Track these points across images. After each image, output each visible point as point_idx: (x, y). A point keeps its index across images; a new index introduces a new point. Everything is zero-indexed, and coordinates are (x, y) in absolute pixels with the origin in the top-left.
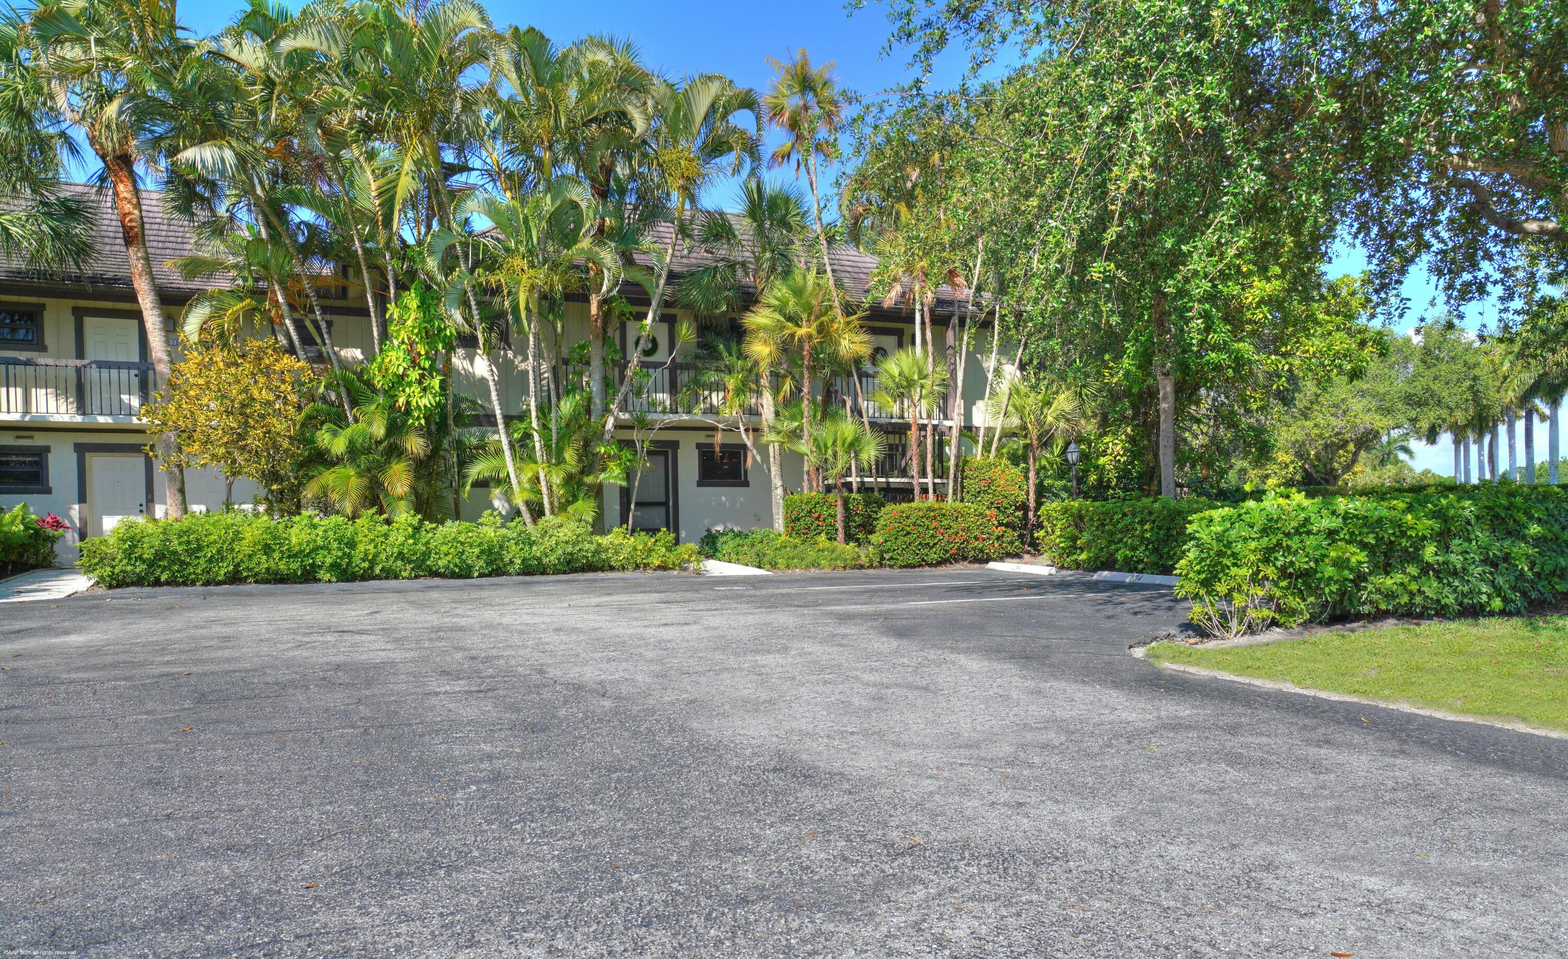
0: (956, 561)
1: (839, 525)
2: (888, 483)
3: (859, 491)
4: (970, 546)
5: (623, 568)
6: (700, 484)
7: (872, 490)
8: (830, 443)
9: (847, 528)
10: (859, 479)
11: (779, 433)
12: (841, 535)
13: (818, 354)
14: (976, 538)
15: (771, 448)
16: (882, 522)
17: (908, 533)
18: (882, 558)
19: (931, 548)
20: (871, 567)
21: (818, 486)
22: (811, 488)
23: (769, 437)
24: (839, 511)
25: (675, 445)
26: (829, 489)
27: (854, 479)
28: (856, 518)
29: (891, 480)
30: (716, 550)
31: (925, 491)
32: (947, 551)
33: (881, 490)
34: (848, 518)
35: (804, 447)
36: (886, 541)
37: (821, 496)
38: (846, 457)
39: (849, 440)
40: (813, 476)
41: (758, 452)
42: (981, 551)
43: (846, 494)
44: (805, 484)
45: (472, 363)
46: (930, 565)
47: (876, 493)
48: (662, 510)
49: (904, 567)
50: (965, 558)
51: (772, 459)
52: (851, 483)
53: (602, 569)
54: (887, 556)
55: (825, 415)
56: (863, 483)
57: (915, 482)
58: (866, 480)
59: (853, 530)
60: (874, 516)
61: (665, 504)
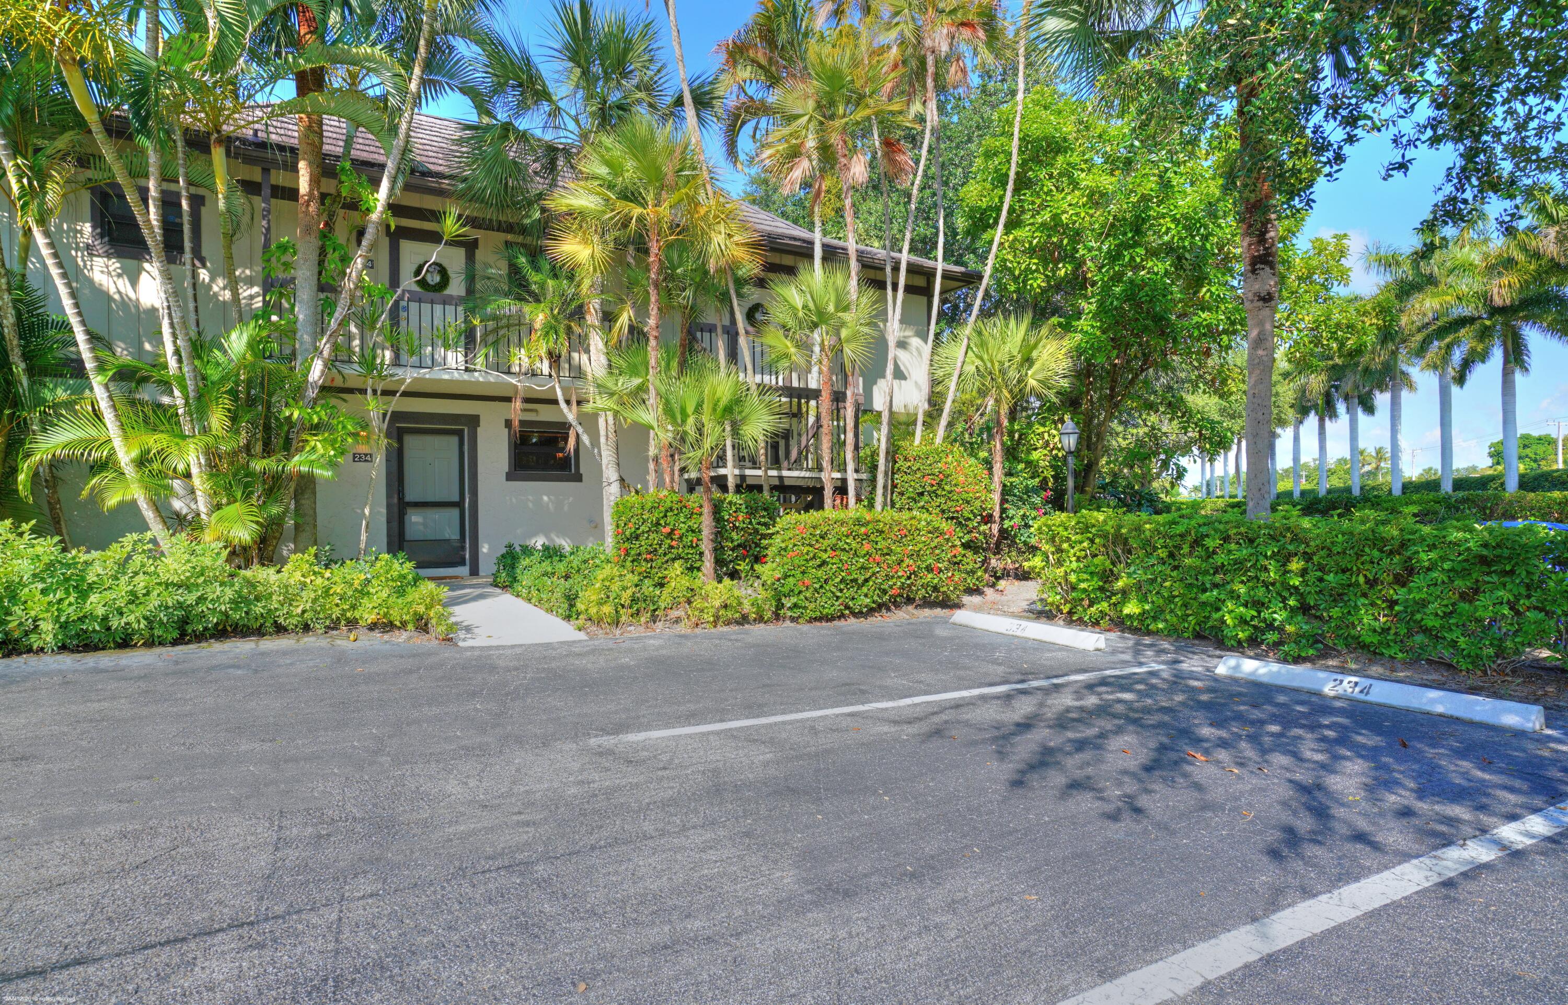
0: (897, 606)
1: (706, 547)
2: (781, 478)
3: (738, 489)
4: (919, 582)
5: (306, 628)
6: (510, 477)
7: (759, 488)
8: (690, 409)
9: (718, 550)
10: (737, 472)
11: (612, 394)
12: (708, 564)
13: (674, 268)
14: (929, 569)
15: (601, 422)
16: (777, 540)
17: (824, 563)
18: (780, 606)
19: (860, 587)
20: (760, 619)
21: (672, 481)
22: (660, 485)
23: (597, 402)
24: (706, 523)
25: (474, 421)
26: (692, 486)
27: (730, 471)
28: (734, 535)
29: (785, 473)
30: (515, 580)
31: (841, 489)
32: (885, 592)
33: (773, 488)
34: (719, 534)
35: (648, 416)
36: (786, 576)
37: (675, 498)
38: (718, 429)
39: (724, 402)
40: (665, 465)
41: (585, 431)
42: (936, 589)
43: (717, 494)
44: (651, 478)
45: (134, 282)
46: (857, 615)
47: (766, 494)
48: (455, 512)
49: (816, 619)
50: (910, 600)
51: (603, 440)
52: (725, 477)
53: (260, 632)
54: (788, 603)
55: (683, 365)
56: (743, 477)
57: (824, 476)
58: (748, 472)
59: (729, 555)
60: (763, 530)
61: (459, 505)
